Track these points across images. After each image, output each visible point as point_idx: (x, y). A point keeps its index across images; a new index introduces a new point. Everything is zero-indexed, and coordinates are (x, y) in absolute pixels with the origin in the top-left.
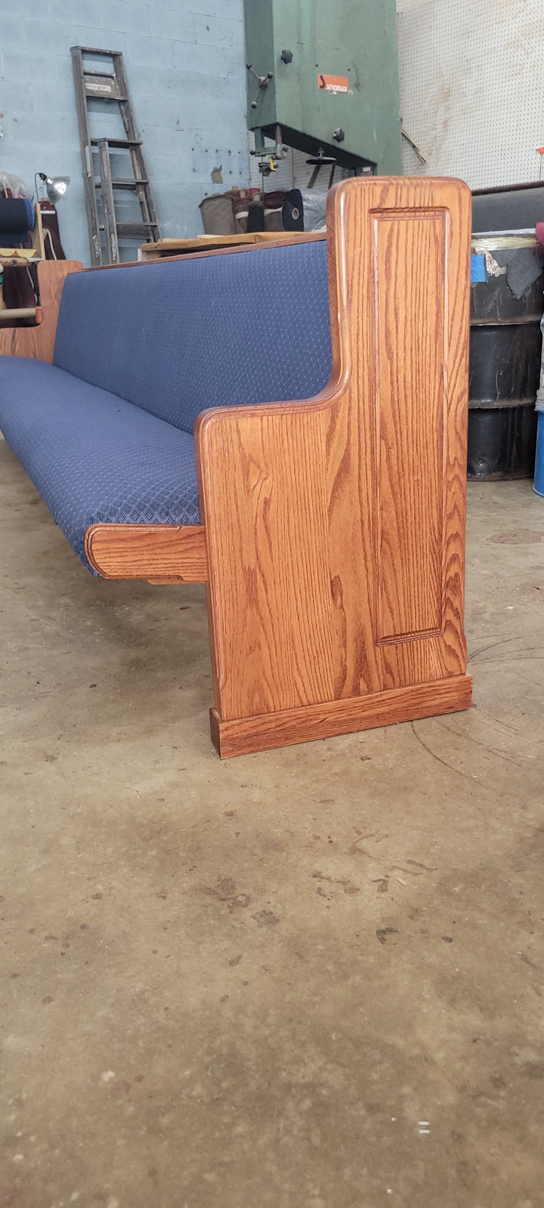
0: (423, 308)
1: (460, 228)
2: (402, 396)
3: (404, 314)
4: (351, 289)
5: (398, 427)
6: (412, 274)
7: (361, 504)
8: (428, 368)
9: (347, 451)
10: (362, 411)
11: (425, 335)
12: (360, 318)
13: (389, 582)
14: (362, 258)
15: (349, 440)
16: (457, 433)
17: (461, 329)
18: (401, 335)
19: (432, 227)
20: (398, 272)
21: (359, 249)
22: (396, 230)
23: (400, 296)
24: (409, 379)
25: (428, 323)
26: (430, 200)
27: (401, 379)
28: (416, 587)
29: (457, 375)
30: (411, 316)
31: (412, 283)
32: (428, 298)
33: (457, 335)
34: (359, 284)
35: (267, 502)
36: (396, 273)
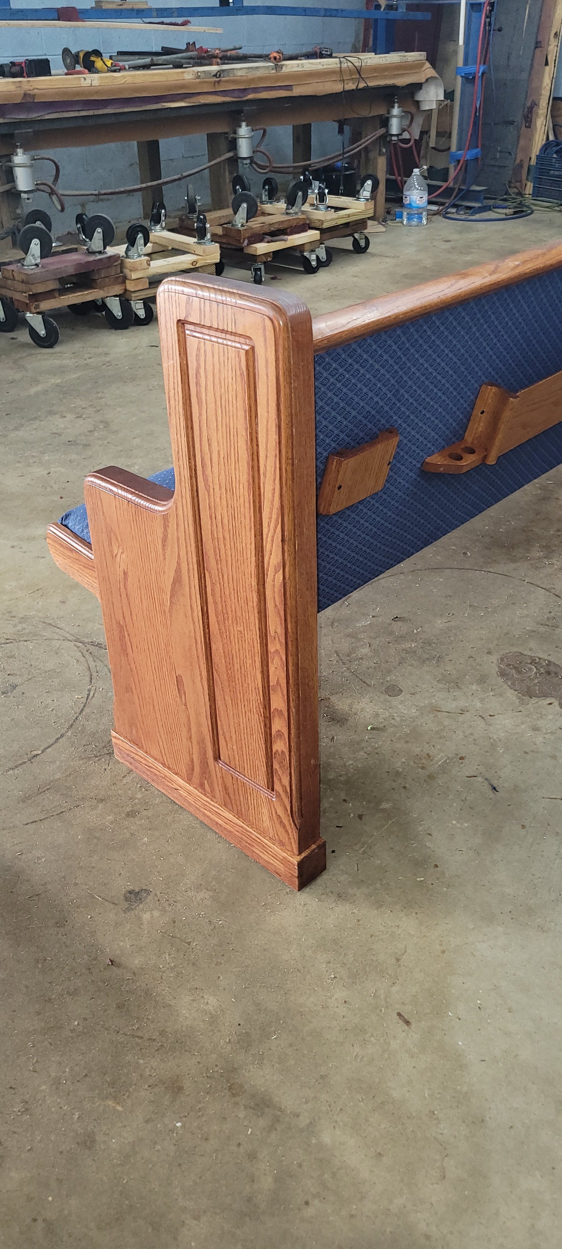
0: (234, 449)
1: (267, 367)
2: (221, 536)
3: (217, 449)
5: (219, 566)
6: (221, 406)
7: (194, 623)
8: (243, 519)
9: (179, 564)
10: (187, 531)
11: (238, 481)
12: (179, 435)
13: (222, 712)
14: (175, 372)
15: (179, 555)
16: (276, 605)
17: (274, 489)
18: (216, 470)
19: (237, 358)
20: (208, 399)
21: (172, 362)
22: (202, 351)
23: (212, 427)
24: (226, 521)
25: (241, 468)
26: (233, 324)
27: (219, 518)
28: (246, 735)
29: (273, 541)
30: (224, 454)
31: (222, 417)
32: (239, 440)
33: (270, 495)
34: (175, 400)
35: (125, 573)
36: (206, 400)
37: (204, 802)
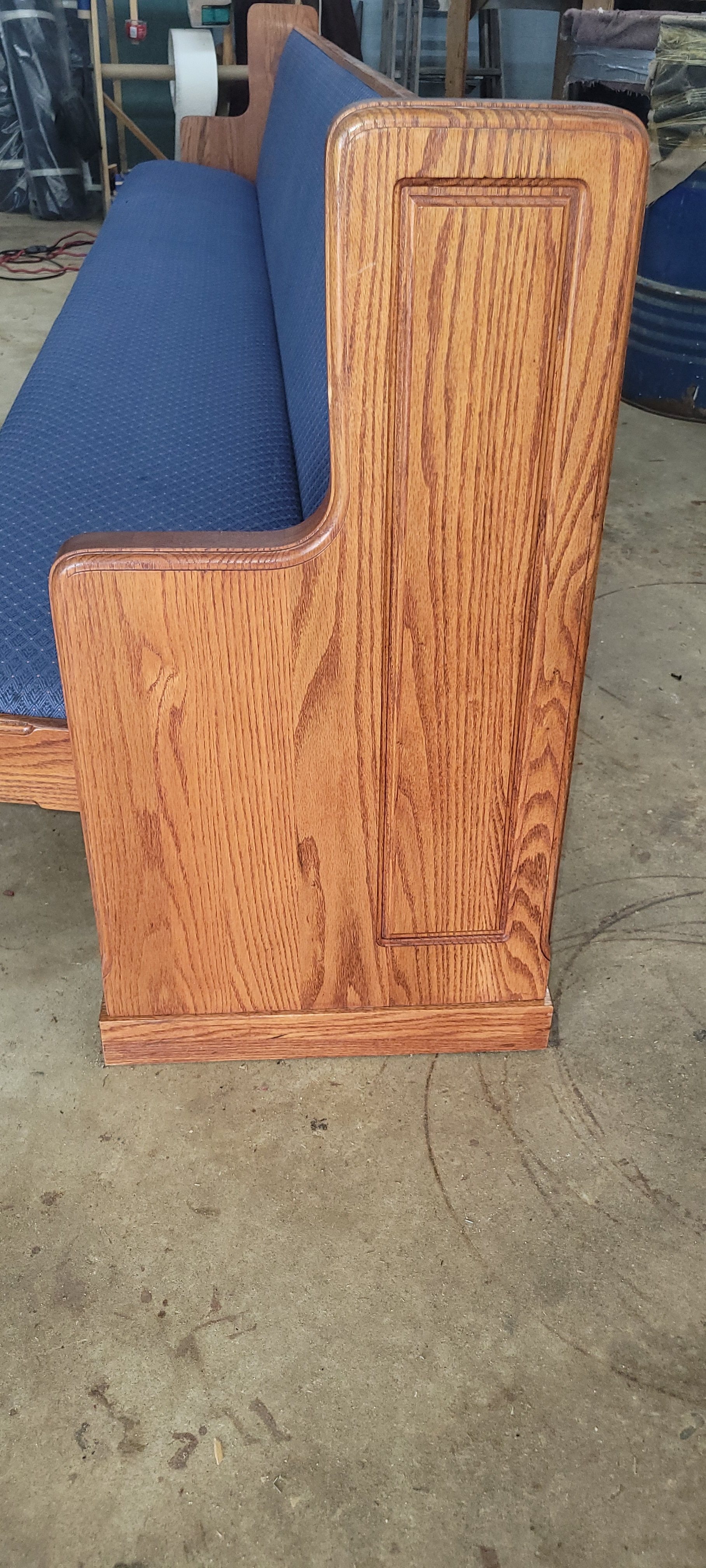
0: (509, 392)
1: (610, 227)
2: (452, 554)
3: (465, 402)
4: (351, 346)
5: (440, 609)
6: (489, 320)
7: (359, 731)
8: (510, 508)
9: (335, 645)
10: (366, 575)
11: (509, 445)
12: (369, 404)
13: (409, 855)
14: (377, 284)
15: (337, 624)
16: (563, 628)
17: (591, 436)
18: (457, 441)
19: (543, 224)
20: (459, 316)
21: (371, 265)
22: (457, 228)
23: (459, 365)
24: (468, 525)
25: (519, 421)
26: (544, 162)
27: (452, 524)
28: (460, 868)
29: (573, 523)
30: (482, 407)
31: (488, 341)
32: (523, 372)
33: (581, 448)
34: (368, 337)
35: (176, 714)
36: (452, 318)
37: (346, 1023)
